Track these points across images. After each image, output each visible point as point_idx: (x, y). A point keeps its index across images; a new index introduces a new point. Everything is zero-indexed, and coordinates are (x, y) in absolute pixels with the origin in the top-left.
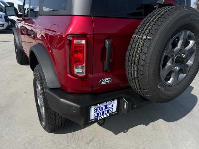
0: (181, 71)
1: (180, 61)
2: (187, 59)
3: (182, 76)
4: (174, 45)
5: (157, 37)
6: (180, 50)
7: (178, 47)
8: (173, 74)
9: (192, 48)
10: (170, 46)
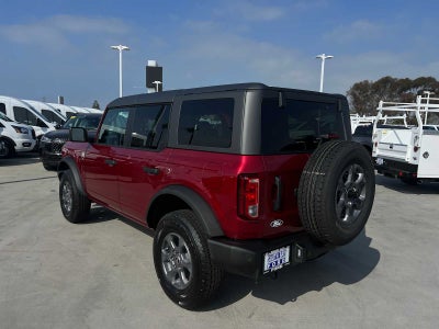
0: (354, 207)
1: (353, 196)
2: (359, 193)
3: (356, 212)
4: (345, 179)
5: (329, 174)
6: (351, 184)
7: (349, 181)
8: (347, 211)
9: (361, 181)
10: (341, 181)
